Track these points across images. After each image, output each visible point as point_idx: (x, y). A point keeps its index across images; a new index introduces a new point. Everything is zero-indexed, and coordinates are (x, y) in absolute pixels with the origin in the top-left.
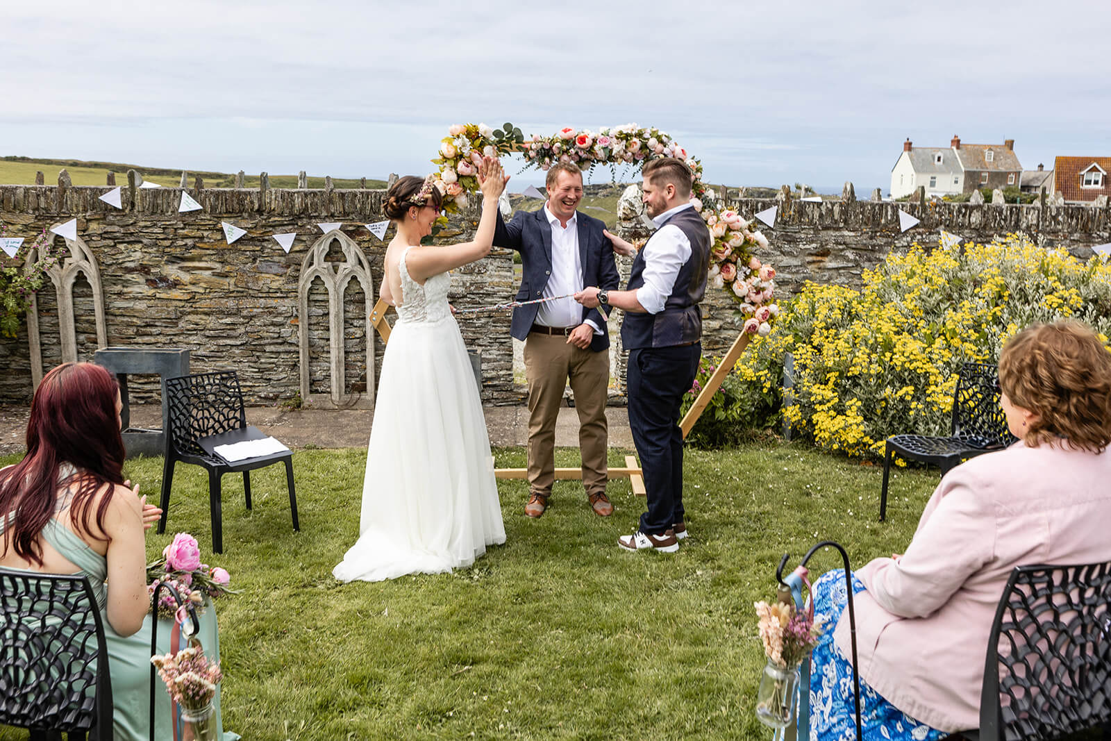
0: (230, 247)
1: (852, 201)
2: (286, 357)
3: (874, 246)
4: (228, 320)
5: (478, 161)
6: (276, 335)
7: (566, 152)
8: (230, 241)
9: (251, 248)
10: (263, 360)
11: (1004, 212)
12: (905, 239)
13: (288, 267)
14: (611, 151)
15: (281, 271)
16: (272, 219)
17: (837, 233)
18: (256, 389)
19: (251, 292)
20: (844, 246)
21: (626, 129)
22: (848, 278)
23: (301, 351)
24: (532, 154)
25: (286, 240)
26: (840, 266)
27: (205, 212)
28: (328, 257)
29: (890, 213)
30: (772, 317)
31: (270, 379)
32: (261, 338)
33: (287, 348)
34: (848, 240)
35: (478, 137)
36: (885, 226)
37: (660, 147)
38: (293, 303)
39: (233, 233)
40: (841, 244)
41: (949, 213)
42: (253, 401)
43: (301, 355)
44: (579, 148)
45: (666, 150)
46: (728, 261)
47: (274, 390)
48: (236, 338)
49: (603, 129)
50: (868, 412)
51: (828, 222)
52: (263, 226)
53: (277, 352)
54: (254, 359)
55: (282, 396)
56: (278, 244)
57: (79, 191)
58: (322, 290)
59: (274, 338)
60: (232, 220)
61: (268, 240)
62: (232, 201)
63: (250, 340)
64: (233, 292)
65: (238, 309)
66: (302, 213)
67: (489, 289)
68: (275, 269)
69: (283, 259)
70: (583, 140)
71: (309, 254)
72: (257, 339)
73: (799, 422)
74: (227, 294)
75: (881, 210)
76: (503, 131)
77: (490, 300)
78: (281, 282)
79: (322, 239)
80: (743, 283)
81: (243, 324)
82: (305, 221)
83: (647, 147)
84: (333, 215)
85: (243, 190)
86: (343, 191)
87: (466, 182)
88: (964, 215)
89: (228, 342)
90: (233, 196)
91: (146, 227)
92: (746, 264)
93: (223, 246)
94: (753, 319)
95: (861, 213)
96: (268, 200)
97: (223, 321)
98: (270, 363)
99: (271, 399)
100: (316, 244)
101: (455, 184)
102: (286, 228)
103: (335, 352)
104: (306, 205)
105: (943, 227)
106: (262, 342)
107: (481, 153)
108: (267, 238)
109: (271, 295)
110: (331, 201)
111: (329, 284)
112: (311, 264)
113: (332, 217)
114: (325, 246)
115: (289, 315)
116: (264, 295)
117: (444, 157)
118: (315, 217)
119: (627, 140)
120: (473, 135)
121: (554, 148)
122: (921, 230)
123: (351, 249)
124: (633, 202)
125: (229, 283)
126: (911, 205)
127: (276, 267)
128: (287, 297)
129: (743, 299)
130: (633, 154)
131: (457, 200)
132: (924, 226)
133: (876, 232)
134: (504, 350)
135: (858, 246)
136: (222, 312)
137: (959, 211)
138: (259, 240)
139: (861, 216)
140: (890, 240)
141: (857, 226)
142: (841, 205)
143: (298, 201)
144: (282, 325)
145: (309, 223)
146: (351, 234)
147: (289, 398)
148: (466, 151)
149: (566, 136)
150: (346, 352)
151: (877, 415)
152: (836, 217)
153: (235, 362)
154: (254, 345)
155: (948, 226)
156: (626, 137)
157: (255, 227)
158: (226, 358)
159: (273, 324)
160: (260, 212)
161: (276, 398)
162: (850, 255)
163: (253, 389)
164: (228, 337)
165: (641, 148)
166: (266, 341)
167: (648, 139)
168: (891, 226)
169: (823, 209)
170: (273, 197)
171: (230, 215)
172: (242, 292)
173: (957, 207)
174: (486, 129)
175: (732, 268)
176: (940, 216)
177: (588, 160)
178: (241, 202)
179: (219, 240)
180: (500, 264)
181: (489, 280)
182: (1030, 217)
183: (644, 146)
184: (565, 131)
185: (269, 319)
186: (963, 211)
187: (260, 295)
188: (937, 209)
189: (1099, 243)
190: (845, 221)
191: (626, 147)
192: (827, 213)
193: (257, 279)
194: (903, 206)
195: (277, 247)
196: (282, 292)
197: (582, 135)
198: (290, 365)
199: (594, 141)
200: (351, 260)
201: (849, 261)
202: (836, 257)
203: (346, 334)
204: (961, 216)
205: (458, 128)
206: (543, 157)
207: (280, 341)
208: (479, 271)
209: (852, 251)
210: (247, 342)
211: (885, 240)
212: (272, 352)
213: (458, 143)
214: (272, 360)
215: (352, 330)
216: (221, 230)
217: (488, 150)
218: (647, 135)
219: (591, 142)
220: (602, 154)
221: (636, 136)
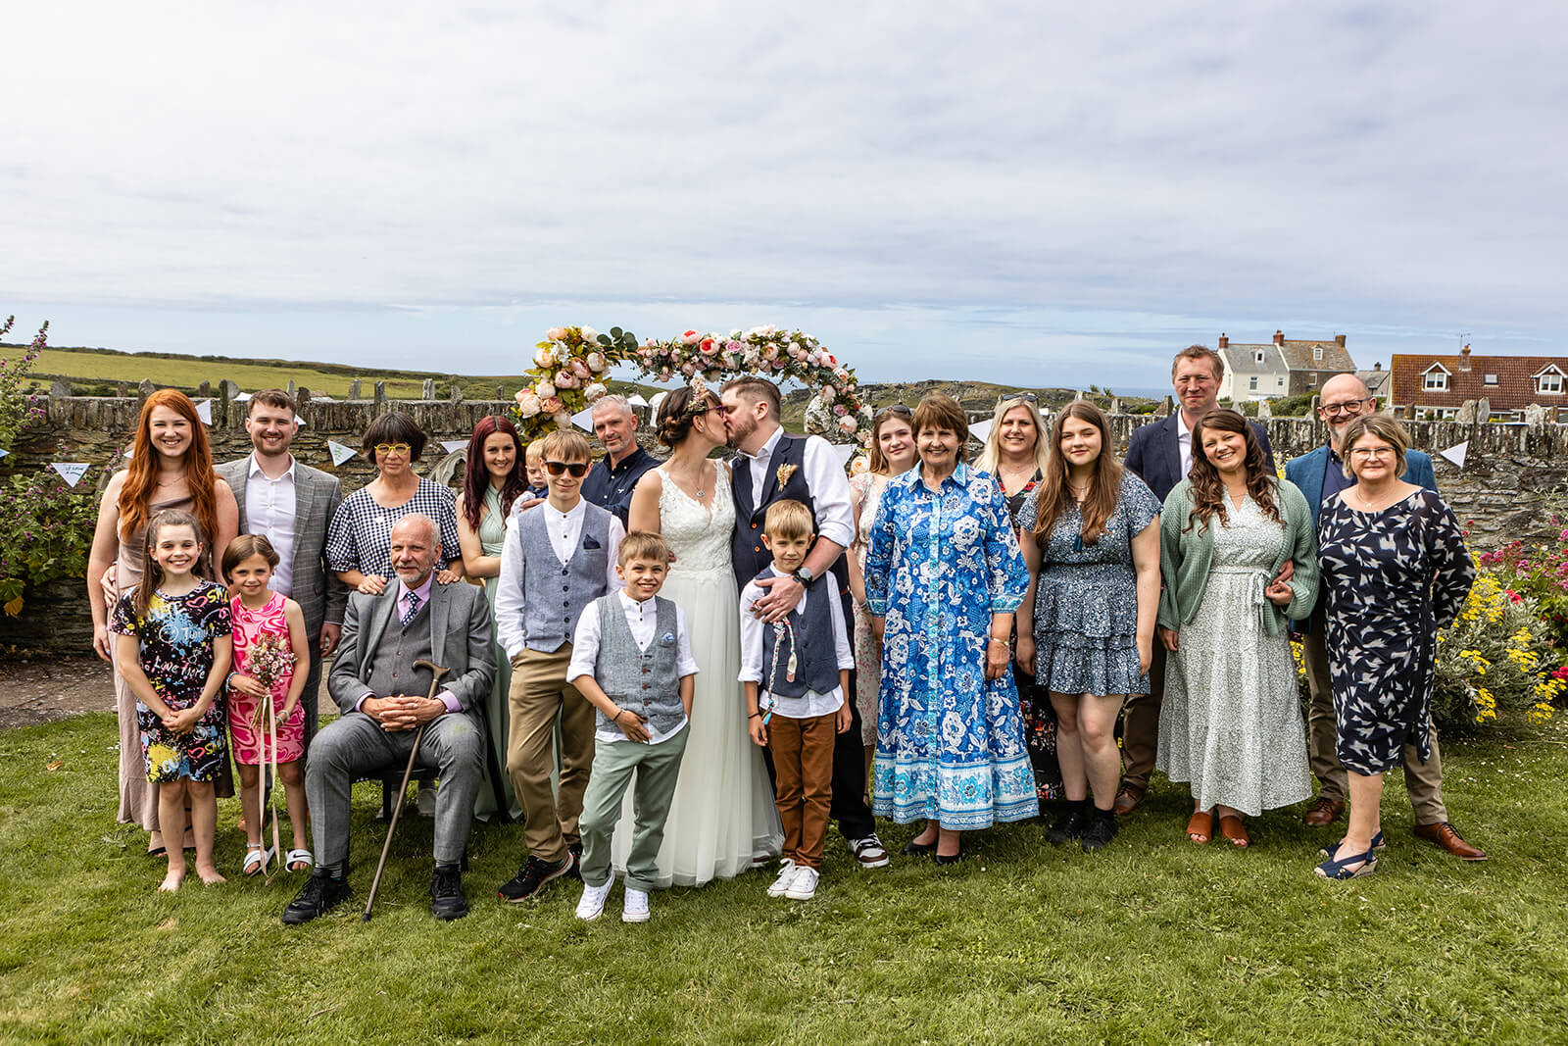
5: (581, 371)
7: (689, 359)
8: (337, 462)
9: (362, 471)
11: (1270, 428)
14: (743, 358)
21: (760, 331)
24: (647, 362)
27: (309, 429)
28: (453, 482)
29: (1130, 428)
35: (580, 343)
37: (803, 353)
39: (341, 453)
44: (704, 355)
45: (810, 358)
49: (733, 332)
60: (341, 438)
62: (341, 415)
70: (707, 345)
71: (431, 476)
76: (610, 336)
79: (445, 460)
83: (787, 354)
84: (459, 432)
85: (355, 402)
86: (472, 402)
87: (566, 396)
90: (341, 409)
91: (240, 446)
100: (439, 466)
101: (552, 399)
104: (428, 419)
107: (584, 362)
110: (457, 415)
113: (457, 434)
114: (450, 469)
117: (540, 367)
118: (439, 434)
119: (762, 346)
120: (574, 340)
121: (673, 355)
130: (770, 362)
131: (556, 419)
148: (565, 360)
149: (688, 340)
156: (759, 341)
165: (780, 355)
167: (787, 344)
171: (338, 432)
174: (589, 332)
177: (715, 369)
178: (351, 417)
179: (325, 462)
182: (1301, 433)
183: (783, 352)
184: (687, 334)
191: (761, 353)
197: (708, 338)
199: (722, 346)
205: (557, 330)
206: (661, 366)
213: (555, 350)
216: (327, 450)
217: (592, 358)
218: (786, 339)
219: (718, 347)
220: (731, 362)
221: (772, 341)
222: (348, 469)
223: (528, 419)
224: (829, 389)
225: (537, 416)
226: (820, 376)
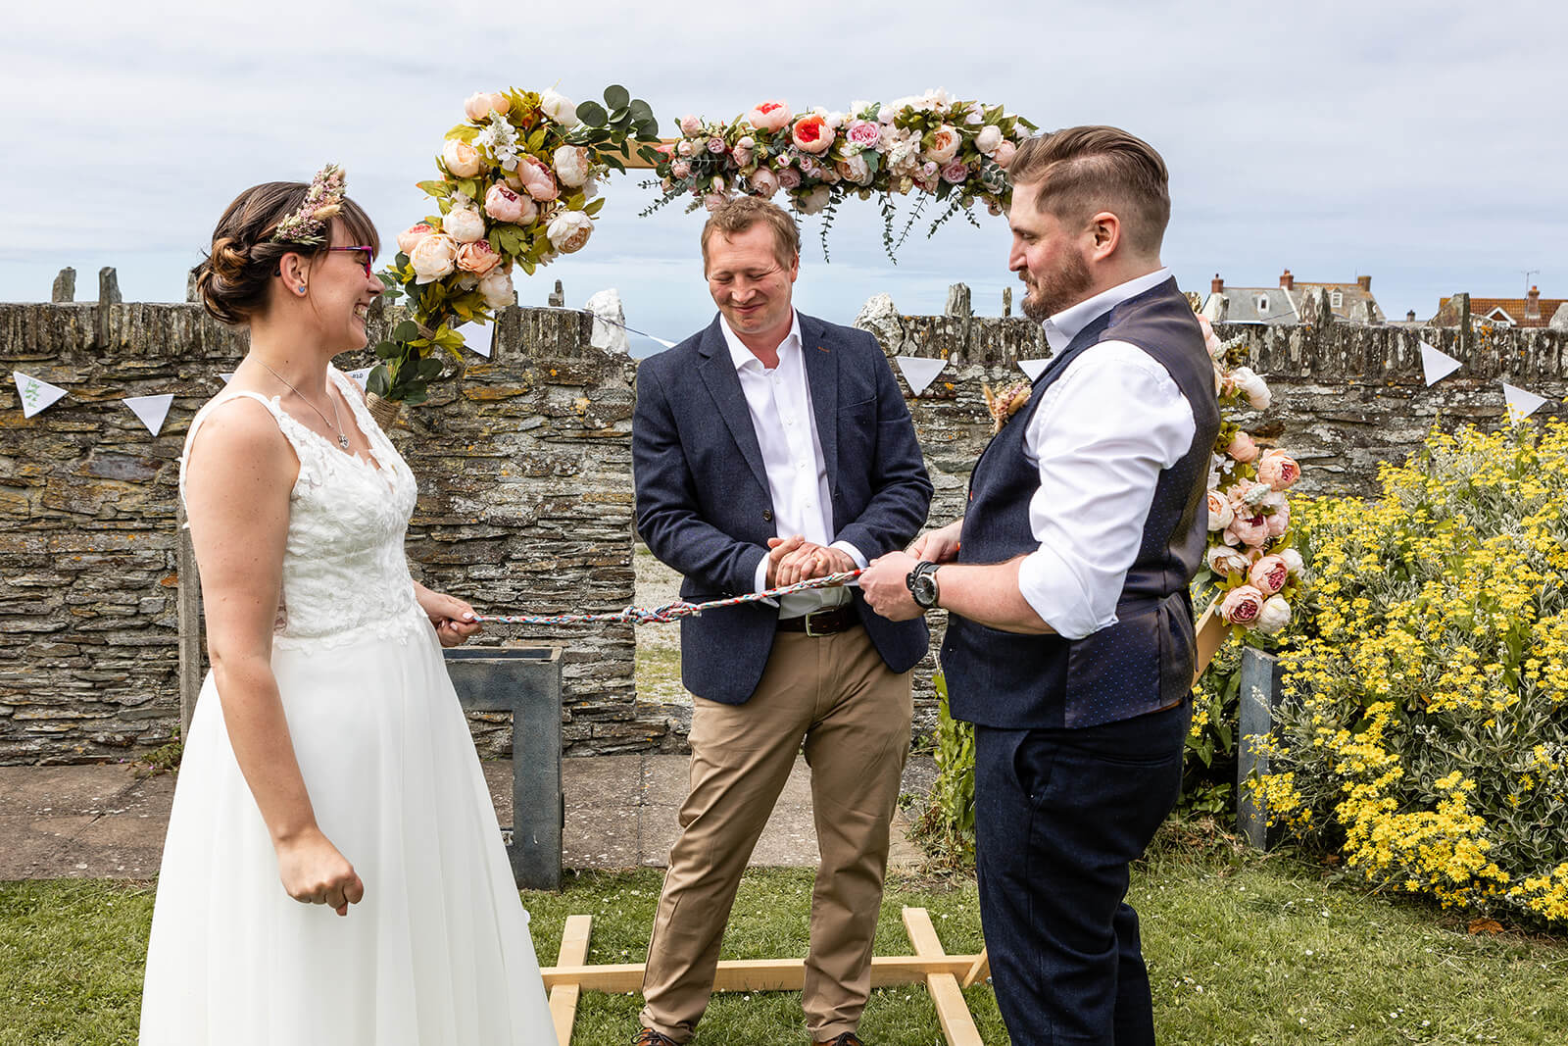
0: (32, 424)
1: (1327, 324)
2: (151, 656)
3: (1371, 415)
4: (28, 580)
5: (540, 185)
6: (132, 611)
7: (766, 162)
8: (30, 410)
9: (78, 426)
10: (102, 664)
12: (1432, 401)
13: (157, 465)
14: (883, 159)
15: (142, 474)
16: (124, 365)
17: (1297, 390)
18: (88, 726)
19: (76, 518)
20: (1312, 416)
21: (923, 101)
22: (1319, 481)
23: (182, 643)
24: (680, 167)
25: (150, 410)
26: (1304, 456)
29: (1401, 348)
30: (1291, 581)
31: (117, 704)
32: (99, 616)
33: (156, 637)
34: (1319, 404)
35: (539, 126)
36: (1393, 373)
38: (168, 542)
39: (37, 393)
40: (1305, 412)
41: (1520, 348)
42: (80, 750)
43: (182, 653)
44: (801, 152)
47: (127, 726)
48: (45, 616)
49: (859, 107)
50: (1488, 802)
51: (1279, 366)
52: (103, 380)
53: (131, 647)
54: (82, 661)
55: (144, 739)
56: (135, 417)
59: (126, 617)
60: (38, 367)
61: (114, 410)
62: (38, 327)
63: (76, 620)
64: (39, 519)
65: (48, 555)
66: (188, 352)
67: (585, 509)
68: (130, 470)
69: (146, 449)
72: (91, 619)
73: (1295, 813)
74: (27, 524)
75: (1383, 341)
76: (604, 105)
77: (586, 531)
78: (141, 498)
80: (1219, 496)
81: (60, 587)
82: (194, 368)
83: (976, 150)
85: (64, 302)
87: (510, 240)
88: (1549, 352)
89: (28, 625)
90: (39, 316)
93: (17, 423)
94: (1247, 589)
95: (1345, 348)
96: (114, 326)
97: (17, 581)
98: (118, 670)
99: (119, 746)
101: (478, 243)
102: (153, 383)
104: (197, 335)
105: (1507, 375)
106: (100, 625)
107: (547, 164)
108: (111, 404)
109: (120, 525)
115: (159, 566)
116: (105, 526)
117: (452, 176)
118: (216, 361)
119: (926, 130)
120: (527, 118)
121: (737, 150)
122: (1464, 383)
124: (882, 327)
125: (29, 501)
126: (1444, 333)
127: (131, 467)
128: (155, 530)
129: (1218, 535)
130: (941, 167)
131: (486, 287)
132: (1470, 374)
133: (1375, 387)
134: (615, 636)
135: (1341, 416)
136: (14, 563)
137: (1539, 345)
138: (94, 410)
139: (1344, 355)
140: (1403, 403)
141: (1336, 376)
142: (1304, 333)
143: (178, 327)
144: (143, 588)
145: (201, 374)
147: (158, 744)
148: (507, 157)
149: (766, 121)
151: (1511, 810)
152: (1295, 356)
153: (41, 668)
154: (83, 632)
155: (1517, 374)
156: (920, 122)
157: (86, 382)
158: (22, 661)
159: (124, 587)
160: (97, 349)
161: (130, 743)
162: (1324, 433)
163: (81, 725)
164: (27, 615)
165: (960, 153)
166: (110, 623)
167: (978, 128)
168: (1404, 375)
169: (1269, 339)
170: (126, 318)
171: (32, 357)
172: (58, 520)
173: (1534, 336)
174: (560, 100)
176: (1502, 355)
177: (822, 183)
178: (56, 330)
179: (9, 410)
180: (606, 457)
181: (584, 489)
183: (969, 147)
184: (765, 109)
185: (116, 576)
186: (1547, 343)
187: (97, 525)
188: (1496, 341)
190: (1313, 366)
191: (924, 148)
192: (1276, 348)
193: (91, 492)
194: (1428, 335)
195: (134, 424)
196: (143, 519)
197: (809, 117)
198: (160, 674)
199: (841, 133)
201: (1321, 445)
202: (1296, 438)
204: (1542, 353)
205: (489, 98)
206: (709, 176)
207: (139, 622)
208: (563, 470)
209: (1327, 426)
210: (67, 627)
211: (1392, 403)
212: (123, 647)
213: (486, 136)
214: (122, 663)
216: (12, 389)
217: (566, 160)
218: (974, 119)
219: (831, 136)
220: (858, 168)
221: (947, 120)
222: (52, 424)
223: (425, 287)
225: (446, 280)
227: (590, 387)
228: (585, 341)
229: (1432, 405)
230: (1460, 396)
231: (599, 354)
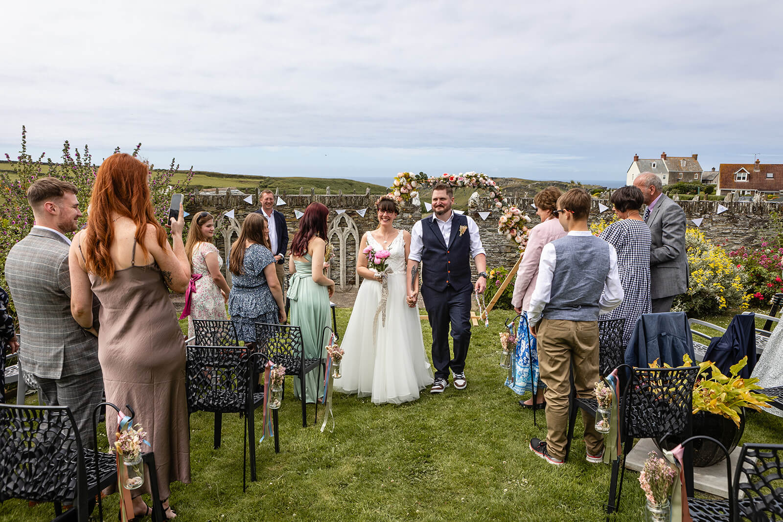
5: (409, 188)
12: (602, 216)
14: (464, 183)
21: (470, 174)
24: (431, 184)
27: (287, 206)
28: (340, 225)
35: (409, 178)
37: (484, 181)
45: (487, 182)
46: (513, 228)
49: (461, 174)
57: (234, 196)
58: (337, 239)
60: (299, 209)
62: (299, 200)
70: (452, 178)
71: (332, 223)
76: (419, 175)
79: (337, 217)
80: (520, 237)
83: (479, 181)
84: (342, 206)
85: (304, 195)
86: (347, 196)
87: (404, 196)
90: (299, 198)
92: (521, 229)
93: (295, 220)
100: (335, 219)
101: (399, 197)
103: (342, 267)
104: (331, 202)
107: (410, 184)
110: (341, 200)
111: (340, 237)
112: (332, 228)
113: (341, 207)
114: (339, 220)
117: (395, 186)
118: (334, 207)
119: (470, 179)
120: (407, 177)
123: (350, 221)
129: (519, 244)
130: (473, 184)
140: (595, 217)
143: (327, 200)
146: (350, 215)
148: (404, 184)
149: (445, 177)
150: (347, 267)
156: (469, 177)
165: (476, 182)
167: (479, 178)
168: (595, 210)
171: (298, 207)
174: (412, 174)
175: (515, 231)
178: (302, 201)
179: (293, 217)
183: (477, 181)
184: (445, 175)
189: (695, 218)
191: (470, 181)
194: (601, 201)
197: (452, 176)
199: (457, 179)
200: (350, 226)
203: (347, 259)
205: (402, 174)
211: (592, 217)
213: (401, 180)
215: (349, 257)
216: (294, 213)
217: (413, 183)
218: (479, 176)
219: (455, 179)
220: (460, 184)
221: (474, 177)
224: (493, 193)
226: (490, 189)
227: (412, 213)
228: (411, 203)
229: (601, 218)
230: (608, 215)
231: (414, 206)
